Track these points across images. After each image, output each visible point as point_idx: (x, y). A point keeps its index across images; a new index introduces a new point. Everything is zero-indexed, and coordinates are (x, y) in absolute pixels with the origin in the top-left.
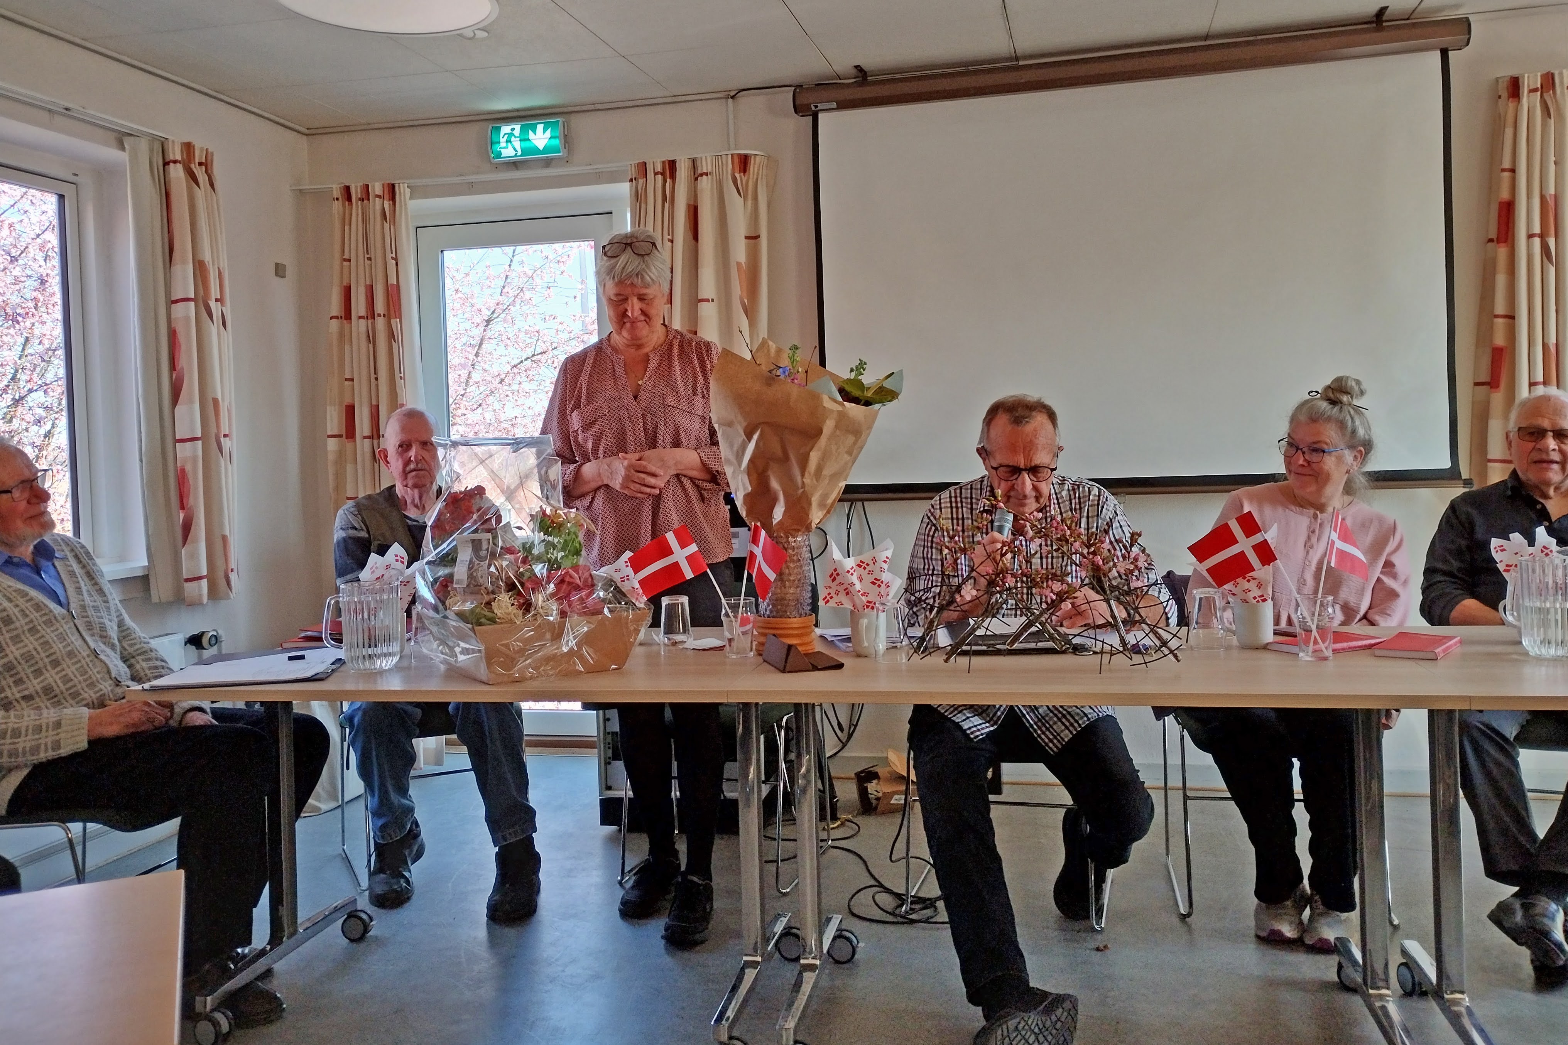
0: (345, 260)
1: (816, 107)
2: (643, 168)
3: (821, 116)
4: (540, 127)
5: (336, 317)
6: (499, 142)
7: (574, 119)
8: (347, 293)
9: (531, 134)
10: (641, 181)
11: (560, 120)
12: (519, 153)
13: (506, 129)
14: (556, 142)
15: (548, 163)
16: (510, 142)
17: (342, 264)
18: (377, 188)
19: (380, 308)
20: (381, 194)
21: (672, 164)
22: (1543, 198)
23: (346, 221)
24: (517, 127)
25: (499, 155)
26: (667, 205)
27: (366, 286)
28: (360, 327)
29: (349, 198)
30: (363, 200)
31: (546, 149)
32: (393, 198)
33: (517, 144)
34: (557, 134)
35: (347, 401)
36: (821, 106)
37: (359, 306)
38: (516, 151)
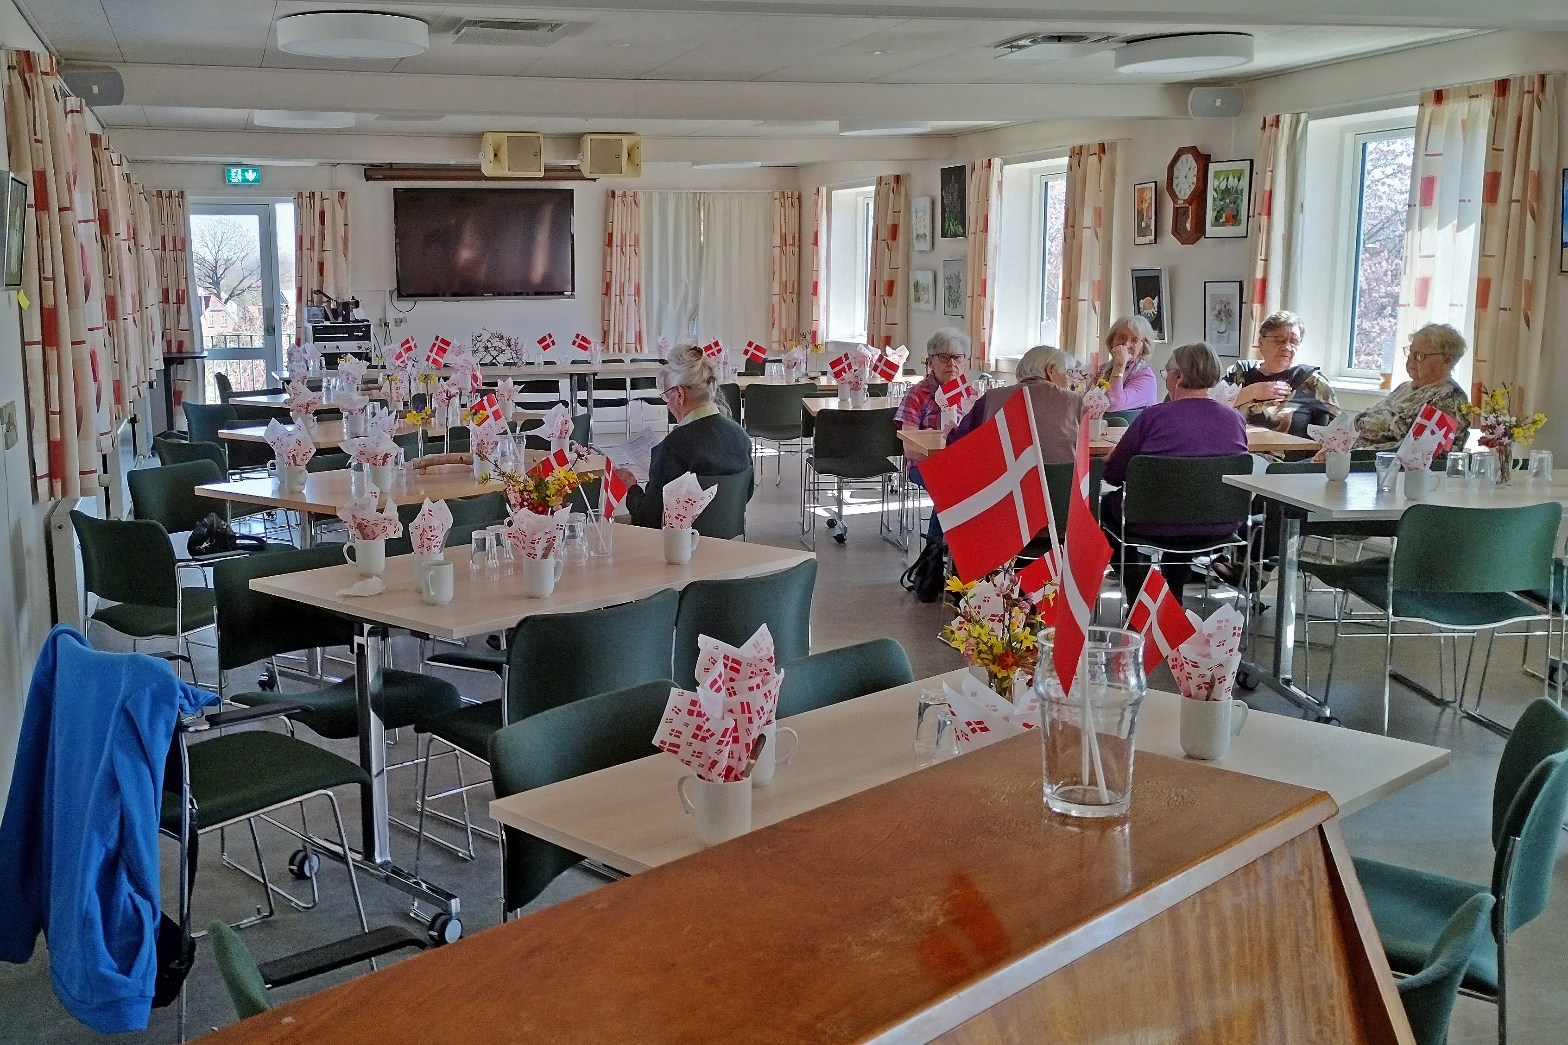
2: (300, 195)
4: (250, 171)
8: (163, 238)
9: (246, 174)
10: (300, 200)
13: (233, 171)
16: (236, 176)
18: (176, 193)
19: (179, 247)
21: (313, 193)
22: (622, 233)
24: (240, 170)
25: (230, 181)
26: (312, 211)
30: (169, 197)
31: (252, 181)
32: (182, 198)
33: (240, 177)
38: (238, 180)
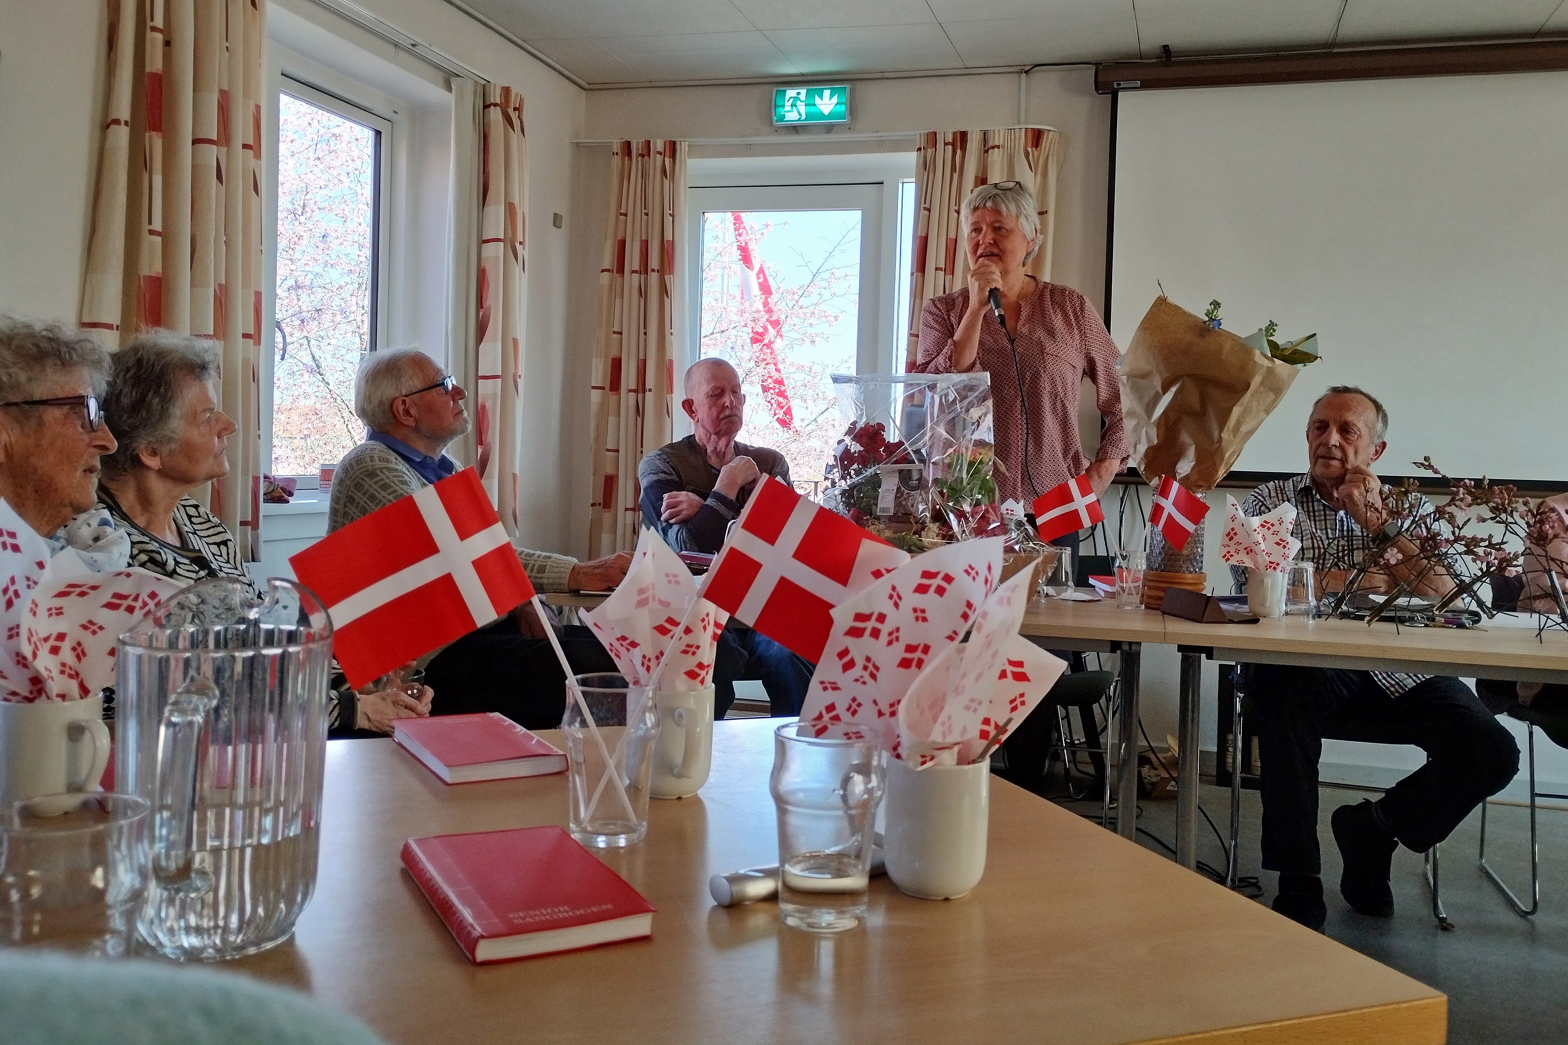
0: (622, 214)
1: (1119, 85)
2: (932, 139)
3: (1121, 94)
4: (827, 93)
5: (608, 270)
6: (784, 106)
7: (859, 85)
8: (622, 245)
9: (817, 100)
10: (930, 151)
11: (848, 86)
12: (804, 117)
13: (791, 93)
14: (843, 108)
15: (829, 128)
16: (796, 106)
17: (617, 217)
18: (659, 145)
19: (654, 262)
20: (662, 150)
21: (964, 136)
23: (624, 175)
24: (803, 92)
25: (782, 118)
26: (956, 176)
27: (641, 241)
28: (633, 281)
29: (629, 154)
30: (643, 156)
31: (831, 115)
32: (673, 156)
33: (802, 109)
34: (844, 101)
35: (614, 353)
36: (1123, 84)
37: (633, 260)
38: (800, 115)
